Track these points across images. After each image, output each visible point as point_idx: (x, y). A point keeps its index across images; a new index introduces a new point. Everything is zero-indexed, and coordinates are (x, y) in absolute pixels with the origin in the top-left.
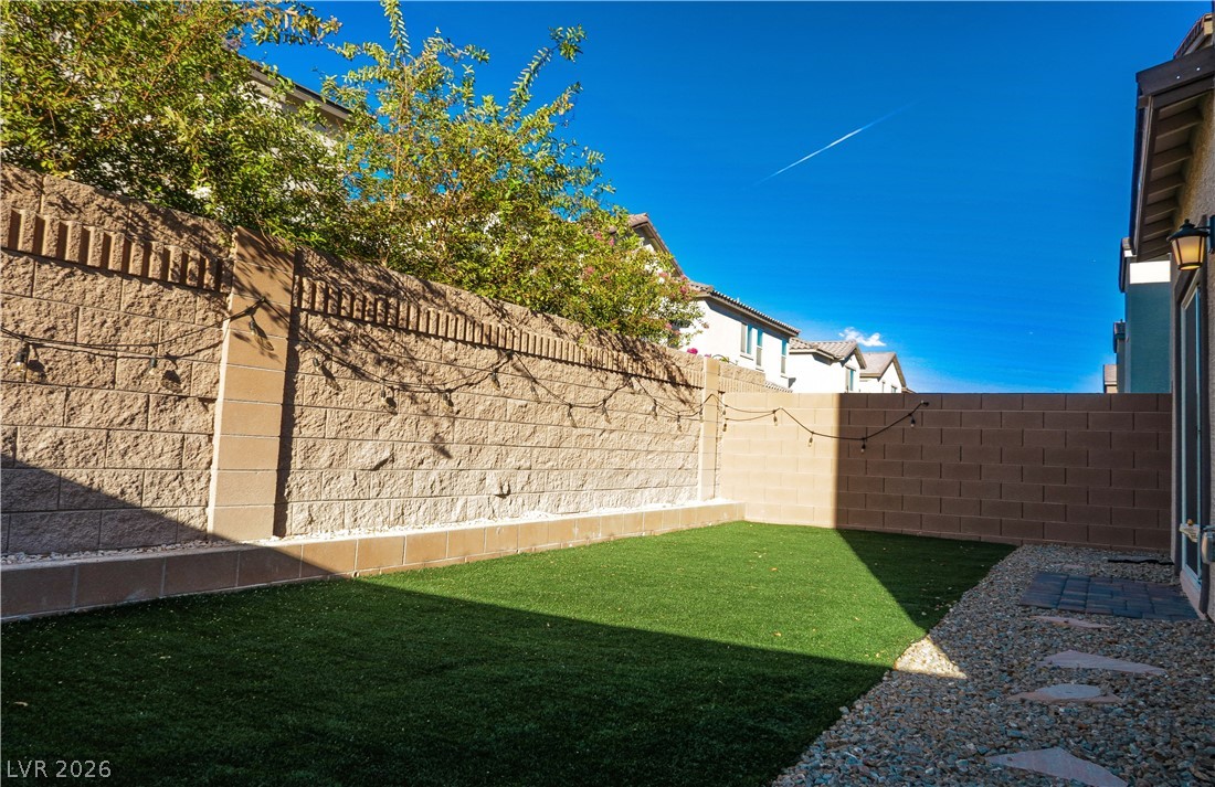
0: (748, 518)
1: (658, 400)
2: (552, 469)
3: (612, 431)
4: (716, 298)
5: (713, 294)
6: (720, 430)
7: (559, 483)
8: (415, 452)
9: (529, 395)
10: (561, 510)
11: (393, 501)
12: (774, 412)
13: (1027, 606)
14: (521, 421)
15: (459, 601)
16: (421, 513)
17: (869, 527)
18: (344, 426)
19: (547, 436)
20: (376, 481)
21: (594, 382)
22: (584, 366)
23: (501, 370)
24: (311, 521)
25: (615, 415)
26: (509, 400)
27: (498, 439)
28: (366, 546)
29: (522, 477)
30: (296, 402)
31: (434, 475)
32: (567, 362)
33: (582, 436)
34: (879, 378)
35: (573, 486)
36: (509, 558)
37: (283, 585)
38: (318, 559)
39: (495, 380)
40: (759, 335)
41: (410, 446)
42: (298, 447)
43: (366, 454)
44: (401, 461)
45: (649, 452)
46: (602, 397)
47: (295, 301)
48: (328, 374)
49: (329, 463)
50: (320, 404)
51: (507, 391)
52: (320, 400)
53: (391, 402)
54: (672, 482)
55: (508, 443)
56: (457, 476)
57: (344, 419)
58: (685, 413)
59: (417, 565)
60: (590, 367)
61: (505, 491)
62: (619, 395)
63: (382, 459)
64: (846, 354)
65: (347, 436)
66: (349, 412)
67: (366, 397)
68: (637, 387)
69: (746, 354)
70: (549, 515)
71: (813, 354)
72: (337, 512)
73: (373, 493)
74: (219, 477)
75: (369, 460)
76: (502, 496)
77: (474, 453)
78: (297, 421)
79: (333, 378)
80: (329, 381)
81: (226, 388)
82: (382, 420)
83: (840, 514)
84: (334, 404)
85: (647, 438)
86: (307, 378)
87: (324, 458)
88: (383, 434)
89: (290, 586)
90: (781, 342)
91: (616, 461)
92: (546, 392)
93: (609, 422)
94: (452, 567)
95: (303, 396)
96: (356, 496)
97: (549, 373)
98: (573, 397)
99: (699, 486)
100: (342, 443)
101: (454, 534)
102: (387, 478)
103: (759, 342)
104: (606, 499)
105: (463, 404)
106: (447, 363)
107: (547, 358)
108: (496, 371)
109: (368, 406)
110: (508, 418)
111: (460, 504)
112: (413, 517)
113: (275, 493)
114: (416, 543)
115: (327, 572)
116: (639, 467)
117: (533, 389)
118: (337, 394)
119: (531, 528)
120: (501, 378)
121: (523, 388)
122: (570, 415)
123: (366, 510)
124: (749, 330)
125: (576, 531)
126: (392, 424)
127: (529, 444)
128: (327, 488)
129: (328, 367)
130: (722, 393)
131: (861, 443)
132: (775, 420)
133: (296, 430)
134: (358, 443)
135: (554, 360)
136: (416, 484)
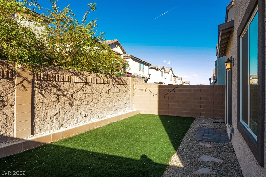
0: (141, 113)
1: (120, 89)
2: (97, 108)
3: (110, 97)
4: (134, 58)
5: (133, 57)
6: (134, 94)
7: (99, 111)
8: (65, 110)
9: (91, 92)
10: (99, 117)
11: (60, 122)
12: (145, 89)
13: (197, 140)
14: (89, 98)
15: (75, 149)
16: (67, 123)
17: (166, 115)
18: (47, 106)
19: (95, 101)
20: (56, 118)
21: (106, 87)
22: (103, 84)
23: (84, 87)
24: (41, 130)
25: (111, 94)
26: (86, 94)
27: (84, 103)
28: (54, 135)
29: (90, 111)
30: (35, 102)
31: (69, 114)
32: (99, 83)
33: (103, 100)
34: (168, 73)
35: (102, 111)
36: (87, 132)
37: (34, 149)
38: (42, 141)
39: (83, 90)
40: (143, 65)
41: (64, 108)
42: (36, 113)
43: (53, 112)
44: (61, 112)
45: (119, 101)
46: (108, 90)
47: (33, 78)
48: (42, 95)
49: (44, 116)
50: (41, 102)
51: (86, 92)
52: (41, 101)
53: (58, 99)
54: (124, 107)
55: (86, 104)
56: (75, 113)
57: (47, 105)
58: (126, 91)
59: (66, 137)
60: (105, 84)
61: (86, 115)
62: (111, 89)
63: (57, 113)
64: (161, 68)
65: (48, 109)
66: (48, 103)
67: (52, 99)
68: (115, 87)
69: (140, 70)
70: (97, 119)
71: (154, 69)
72: (47, 127)
73: (55, 121)
74: (16, 124)
75: (54, 113)
76: (86, 116)
77: (79, 107)
78: (35, 107)
79: (44, 95)
80: (43, 96)
81: (16, 102)
82: (56, 103)
83: (159, 112)
84: (44, 101)
85: (118, 98)
86: (37, 96)
87: (43, 115)
88: (57, 107)
89: (36, 148)
90: (147, 67)
91: (111, 104)
92: (95, 91)
93: (109, 95)
94: (74, 136)
95: (36, 101)
96: (51, 122)
97: (95, 86)
98: (101, 91)
99: (130, 107)
100: (47, 111)
101: (74, 129)
102: (58, 117)
103: (143, 67)
104: (109, 113)
105: (75, 97)
106: (71, 88)
107: (95, 83)
108: (83, 88)
109: (52, 101)
110: (86, 98)
111: (76, 120)
112: (65, 125)
113: (31, 125)
114: (66, 132)
115: (44, 143)
116: (117, 104)
117: (92, 91)
118: (45, 99)
119: (92, 124)
120: (84, 89)
121: (89, 91)
122: (100, 95)
123: (54, 125)
124: (141, 64)
125: (103, 123)
126: (59, 104)
127: (91, 103)
128: (44, 122)
129: (42, 93)
130: (134, 85)
131: (164, 96)
132: (146, 91)
133: (35, 109)
134: (51, 110)
135: (96, 83)
136: (65, 117)
